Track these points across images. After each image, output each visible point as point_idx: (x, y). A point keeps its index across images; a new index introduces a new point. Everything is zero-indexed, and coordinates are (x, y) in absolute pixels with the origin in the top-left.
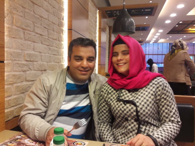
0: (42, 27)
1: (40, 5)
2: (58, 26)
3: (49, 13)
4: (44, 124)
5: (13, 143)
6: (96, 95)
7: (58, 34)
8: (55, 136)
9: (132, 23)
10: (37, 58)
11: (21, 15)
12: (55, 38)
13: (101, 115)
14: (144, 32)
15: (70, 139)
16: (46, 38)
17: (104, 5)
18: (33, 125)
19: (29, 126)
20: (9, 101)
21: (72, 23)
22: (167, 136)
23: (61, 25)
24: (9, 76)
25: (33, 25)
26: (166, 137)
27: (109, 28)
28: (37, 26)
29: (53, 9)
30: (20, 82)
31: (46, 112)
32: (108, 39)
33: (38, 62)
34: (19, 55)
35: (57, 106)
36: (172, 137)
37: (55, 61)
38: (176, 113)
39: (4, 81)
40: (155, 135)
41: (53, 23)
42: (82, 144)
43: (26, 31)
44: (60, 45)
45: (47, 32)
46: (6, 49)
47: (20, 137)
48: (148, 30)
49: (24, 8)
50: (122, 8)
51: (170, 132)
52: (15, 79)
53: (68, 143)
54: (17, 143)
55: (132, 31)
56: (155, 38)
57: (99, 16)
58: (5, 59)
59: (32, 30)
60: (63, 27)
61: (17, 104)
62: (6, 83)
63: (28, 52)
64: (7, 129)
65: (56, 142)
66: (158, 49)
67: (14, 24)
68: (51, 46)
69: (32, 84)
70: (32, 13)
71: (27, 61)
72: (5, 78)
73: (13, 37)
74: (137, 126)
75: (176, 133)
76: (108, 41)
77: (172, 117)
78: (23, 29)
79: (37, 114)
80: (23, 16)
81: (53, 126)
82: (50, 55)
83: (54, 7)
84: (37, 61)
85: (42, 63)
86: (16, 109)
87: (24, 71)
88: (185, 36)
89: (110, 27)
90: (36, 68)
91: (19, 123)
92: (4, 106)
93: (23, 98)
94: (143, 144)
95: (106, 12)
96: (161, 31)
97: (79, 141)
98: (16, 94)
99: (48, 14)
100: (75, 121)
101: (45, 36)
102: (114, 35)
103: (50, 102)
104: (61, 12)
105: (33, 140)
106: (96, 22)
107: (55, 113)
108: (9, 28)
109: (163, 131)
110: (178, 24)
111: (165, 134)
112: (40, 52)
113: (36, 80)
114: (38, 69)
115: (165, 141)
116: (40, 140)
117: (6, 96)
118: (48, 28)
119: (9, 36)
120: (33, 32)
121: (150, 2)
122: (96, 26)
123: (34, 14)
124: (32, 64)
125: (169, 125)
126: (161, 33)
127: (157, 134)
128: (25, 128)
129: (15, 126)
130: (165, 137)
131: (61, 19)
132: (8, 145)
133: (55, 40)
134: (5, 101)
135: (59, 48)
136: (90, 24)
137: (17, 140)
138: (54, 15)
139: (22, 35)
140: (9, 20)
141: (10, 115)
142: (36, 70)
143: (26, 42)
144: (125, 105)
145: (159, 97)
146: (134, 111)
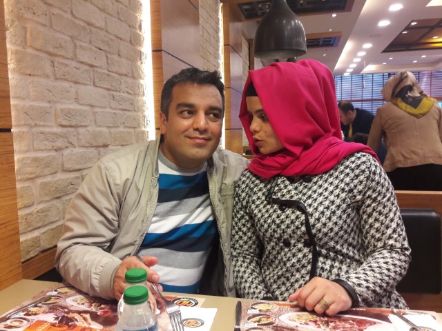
0: (94, 49)
2: (130, 45)
3: (107, 16)
5: (40, 307)
6: (224, 196)
7: (130, 63)
9: (297, 31)
10: (85, 120)
11: (44, 23)
12: (125, 72)
14: (329, 49)
16: (104, 74)
20: (28, 217)
22: (379, 281)
23: (136, 41)
24: (24, 161)
25: (73, 45)
26: (377, 283)
27: (247, 44)
28: (81, 47)
29: (116, 4)
30: (51, 174)
32: (247, 69)
33: (89, 128)
34: (43, 113)
36: (391, 281)
37: (127, 125)
38: (399, 230)
39: (15, 174)
40: (352, 280)
41: (118, 37)
42: (190, 302)
43: (57, 59)
44: (136, 87)
45: (105, 58)
46: (13, 102)
47: (55, 293)
48: (337, 46)
49: (50, 5)
51: (386, 272)
52: (37, 167)
54: (50, 305)
55: (300, 49)
56: (356, 63)
57: (225, 16)
58: (13, 123)
59: (70, 55)
60: (140, 46)
61: (46, 223)
62: (18, 178)
63: (63, 106)
64: (27, 277)
66: (363, 87)
67: (29, 44)
68: (116, 91)
69: (78, 178)
70: (68, 16)
71: (62, 126)
72: (16, 167)
73: (28, 72)
74: (310, 256)
75: (400, 274)
77: (390, 238)
78: (50, 54)
80: (48, 24)
82: (114, 111)
83: (117, 1)
84: (85, 126)
85: (97, 129)
86: (44, 233)
87: (58, 150)
88: (424, 56)
89: (249, 42)
90: (83, 142)
92: (18, 228)
94: (324, 298)
95: (240, 8)
96: (368, 46)
97: (185, 297)
98: (42, 201)
99: (106, 18)
101: (101, 67)
102: (260, 59)
104: (136, 12)
106: (217, 31)
107: (136, 241)
108: (16, 52)
109: (370, 270)
110: (408, 28)
111: (374, 277)
112: (92, 106)
114: (88, 143)
115: (374, 291)
117: (19, 205)
118: (108, 50)
119: (20, 71)
120: (73, 59)
122: (218, 41)
123: (74, 19)
124: (75, 134)
125: (383, 258)
126: (368, 51)
127: (356, 278)
129: (46, 271)
130: (374, 283)
131: (136, 29)
132: (30, 311)
133: (124, 78)
134: (19, 217)
135: (135, 94)
136: (203, 36)
137: (49, 300)
138: (119, 19)
139: (48, 69)
140: (15, 36)
141: (33, 248)
142: (84, 146)
143: (59, 84)
144: (283, 211)
145: (359, 197)
146: (302, 224)
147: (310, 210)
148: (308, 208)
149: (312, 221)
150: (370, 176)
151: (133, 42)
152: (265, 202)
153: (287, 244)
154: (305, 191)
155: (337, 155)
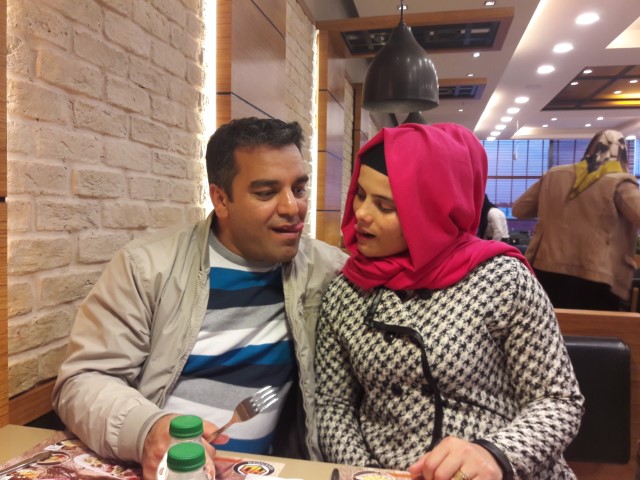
0: (133, 86)
1: (126, 12)
2: (185, 83)
3: (154, 39)
4: (137, 404)
5: (35, 469)
6: (309, 308)
7: (183, 108)
8: (174, 442)
9: (427, 74)
10: (114, 188)
11: (62, 45)
12: (175, 122)
13: (324, 376)
14: (467, 102)
15: (222, 454)
16: (146, 123)
17: (337, 14)
18: (100, 409)
19: (88, 413)
20: (22, 330)
21: (230, 71)
22: (541, 444)
23: (193, 77)
24: (21, 246)
25: (103, 79)
26: (537, 446)
27: (351, 90)
28: (115, 82)
29: (168, 23)
30: (60, 267)
31: (142, 365)
32: (351, 125)
33: (119, 201)
34: (54, 176)
35: (179, 346)
36: (558, 444)
37: (175, 199)
38: (565, 370)
39: (6, 264)
40: (502, 441)
41: (168, 71)
42: (262, 469)
43: (78, 99)
44: (192, 145)
45: (148, 100)
46: (10, 158)
47: (57, 448)
48: (479, 98)
49: (73, 20)
50: (394, 24)
51: (549, 430)
52: (40, 255)
53: (216, 468)
54: (50, 467)
55: (429, 99)
56: (504, 124)
57: (321, 49)
58: (9, 188)
59: (98, 93)
60: (200, 85)
61: (48, 340)
62: (11, 270)
63: (83, 168)
64: (14, 421)
65: (176, 465)
66: (514, 158)
67: (38, 75)
68: (162, 148)
69: (99, 274)
70: (100, 37)
71: (80, 196)
72: (9, 255)
73: (36, 115)
74: (432, 409)
75: (570, 434)
76: (350, 131)
77: (553, 383)
78: (69, 91)
79: (114, 373)
80: (68, 46)
81: (167, 410)
82: (157, 178)
83: (170, 19)
84: (114, 198)
85: (132, 203)
86: (44, 355)
87: (72, 231)
88: (600, 118)
89: (356, 88)
90: (110, 221)
91: (54, 404)
92: (6, 346)
93: (67, 319)
94: (462, 469)
95: (344, 38)
96: (523, 100)
97: (253, 460)
98: (45, 307)
99: (153, 43)
100: (242, 393)
101: (141, 113)
102: (368, 113)
103: (155, 333)
104: (196, 36)
105: (99, 458)
106: (310, 70)
107: (173, 367)
108: (20, 86)
109: (527, 427)
110: (580, 77)
111: (533, 437)
112: (126, 169)
113: (109, 261)
114: (118, 223)
115: (533, 459)
116: (124, 456)
117: (10, 312)
118: (153, 89)
119: (23, 113)
120: (101, 100)
121: (489, 4)
122: (310, 84)
123: (105, 42)
124: (98, 208)
125: (545, 409)
126: (523, 107)
127: (507, 438)
128: (74, 420)
129: (44, 413)
130: (533, 446)
131: (195, 60)
132: (18, 475)
133: (174, 129)
134: (9, 329)
135: (189, 154)
136: (289, 76)
137: (48, 458)
138: (172, 45)
139: (65, 112)
140: (20, 61)
141: (26, 377)
142: (110, 228)
143: (78, 134)
144: (390, 342)
145: (503, 324)
146: (417, 363)
147: (429, 342)
148: (425, 338)
149: (432, 358)
150: (517, 292)
151: (189, 79)
152: (364, 327)
153: (397, 391)
154: (421, 312)
155: (468, 261)
